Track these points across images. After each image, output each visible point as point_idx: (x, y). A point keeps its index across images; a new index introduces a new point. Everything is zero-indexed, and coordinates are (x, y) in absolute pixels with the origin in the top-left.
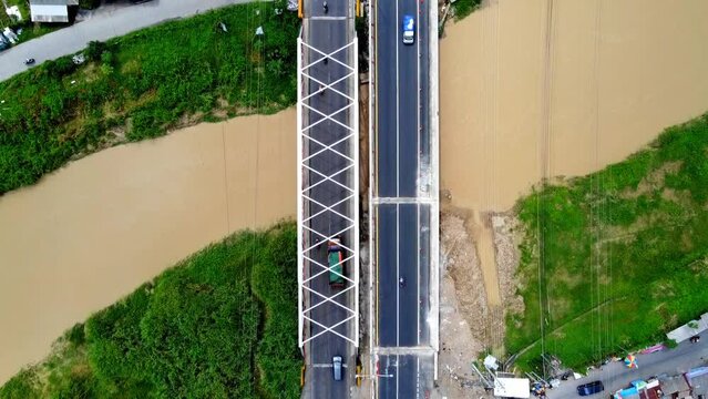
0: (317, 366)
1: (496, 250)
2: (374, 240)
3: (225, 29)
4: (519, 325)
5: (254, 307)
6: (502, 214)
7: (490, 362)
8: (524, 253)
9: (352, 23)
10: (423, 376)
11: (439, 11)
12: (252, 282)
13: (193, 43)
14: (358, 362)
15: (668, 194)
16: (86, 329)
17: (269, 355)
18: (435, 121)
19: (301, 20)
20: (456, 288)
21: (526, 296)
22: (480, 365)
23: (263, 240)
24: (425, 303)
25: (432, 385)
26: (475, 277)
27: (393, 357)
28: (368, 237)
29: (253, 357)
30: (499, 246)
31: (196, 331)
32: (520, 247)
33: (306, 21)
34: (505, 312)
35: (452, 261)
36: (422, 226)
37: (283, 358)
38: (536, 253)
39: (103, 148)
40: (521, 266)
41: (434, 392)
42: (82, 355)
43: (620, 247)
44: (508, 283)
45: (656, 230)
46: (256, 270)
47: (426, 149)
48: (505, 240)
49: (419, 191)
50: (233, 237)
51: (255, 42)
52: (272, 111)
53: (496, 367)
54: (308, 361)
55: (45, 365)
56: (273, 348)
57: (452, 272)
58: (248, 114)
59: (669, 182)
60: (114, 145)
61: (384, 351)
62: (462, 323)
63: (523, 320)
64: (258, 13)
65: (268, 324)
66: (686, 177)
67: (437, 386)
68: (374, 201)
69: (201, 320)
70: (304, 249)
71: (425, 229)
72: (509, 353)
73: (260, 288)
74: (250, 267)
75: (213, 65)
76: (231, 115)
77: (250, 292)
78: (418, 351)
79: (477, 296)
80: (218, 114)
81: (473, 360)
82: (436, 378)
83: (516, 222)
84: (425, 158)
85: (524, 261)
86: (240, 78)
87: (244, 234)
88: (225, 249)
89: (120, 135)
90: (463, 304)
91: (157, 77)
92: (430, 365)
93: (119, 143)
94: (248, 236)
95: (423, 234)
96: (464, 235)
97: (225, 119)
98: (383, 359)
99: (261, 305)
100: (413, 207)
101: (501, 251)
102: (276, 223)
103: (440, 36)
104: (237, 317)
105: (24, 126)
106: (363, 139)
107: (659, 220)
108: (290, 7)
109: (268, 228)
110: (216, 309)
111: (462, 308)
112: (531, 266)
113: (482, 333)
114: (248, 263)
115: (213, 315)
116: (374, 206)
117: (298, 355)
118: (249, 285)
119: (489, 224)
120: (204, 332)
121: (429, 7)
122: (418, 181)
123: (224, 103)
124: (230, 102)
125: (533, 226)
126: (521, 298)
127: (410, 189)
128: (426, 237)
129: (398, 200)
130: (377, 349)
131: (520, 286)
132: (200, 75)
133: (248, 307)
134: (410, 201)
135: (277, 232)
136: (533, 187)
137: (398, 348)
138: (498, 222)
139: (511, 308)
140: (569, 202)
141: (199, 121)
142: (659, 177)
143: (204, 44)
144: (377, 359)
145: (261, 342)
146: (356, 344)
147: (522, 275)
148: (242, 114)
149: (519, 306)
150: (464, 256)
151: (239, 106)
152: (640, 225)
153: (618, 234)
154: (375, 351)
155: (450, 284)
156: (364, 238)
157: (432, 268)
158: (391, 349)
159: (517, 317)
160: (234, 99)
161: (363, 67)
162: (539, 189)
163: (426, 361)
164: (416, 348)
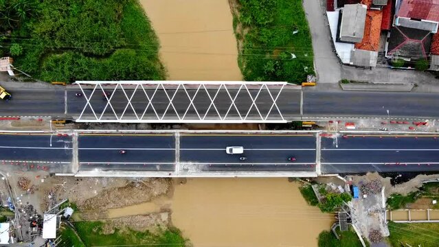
0: (66, 94)
1: (145, 215)
2: (151, 133)
3: (294, 32)
4: (95, 230)
5: (106, 50)
6: (170, 219)
7: (69, 211)
8: (143, 234)
9: (298, 119)
10: (57, 166)
11: (307, 178)
12: (123, 50)
13: (286, 11)
14: (68, 122)
17: (73, 61)
18: (231, 175)
19: (301, 84)
20: (119, 188)
21: (114, 235)
22: (67, 204)
23: (153, 57)
24: (108, 167)
25: (52, 171)
26: (127, 201)
27: (71, 145)
28: (154, 129)
29: (71, 49)
30: (148, 218)
31: (89, 10)
32: (148, 231)
33: (299, 87)
34: (104, 221)
35: (138, 185)
36: (161, 166)
37: (70, 69)
38: (143, 242)
40: (135, 232)
41: (46, 173)
44: (123, 223)
46: (132, 52)
47: (212, 169)
48: (152, 221)
49: (184, 163)
50: (155, 37)
51: (286, 53)
52: (240, 64)
53: (65, 215)
54: (69, 87)
56: (77, 63)
57: (131, 185)
58: (238, 48)
61: (75, 139)
62: (95, 192)
63: (97, 233)
64: (306, 55)
65: (93, 60)
67: (51, 175)
68: (177, 133)
69: (97, 14)
70: (144, 85)
71: (158, 168)
72: (76, 224)
73: (120, 55)
74: (135, 48)
75: (271, 25)
76: (238, 37)
77: (116, 48)
78: (75, 162)
79: (114, 202)
80: (239, 27)
81: (70, 200)
82: (57, 174)
83: (164, 228)
84: (206, 168)
85: (138, 234)
86: (262, 43)
87: (157, 44)
88: (147, 31)
90: (109, 193)
92: (65, 170)
94: (155, 47)
95: (154, 166)
96: (156, 193)
97: (235, 32)
98: (69, 138)
99: (107, 56)
100: (173, 160)
101: (145, 218)
102: (164, 66)
103: (290, 178)
104: (99, 39)
106: (218, 126)
108: (309, 77)
109: (161, 60)
110: (105, 24)
111: (105, 192)
112: (134, 239)
113: (89, 206)
114: (136, 47)
115: (99, 22)
116: (174, 133)
117: (72, 80)
118: (122, 47)
119: (164, 210)
120: (88, 15)
121: (308, 171)
122: (191, 163)
123: (246, 31)
124: (246, 36)
125: (161, 240)
126: (113, 232)
127: (185, 157)
128: (153, 169)
129: (177, 149)
130: (77, 134)
131: (121, 231)
132: (264, 15)
133: (106, 47)
134: (177, 158)
135: (158, 67)
136: (188, 240)
137: (77, 149)
138: (164, 217)
139: (106, 225)
141: (234, 14)
143: (284, 19)
144: (70, 134)
145: (81, 55)
146: (78, 121)
147: (128, 232)
148: (238, 44)
149: (108, 230)
150: (142, 194)
151: (244, 41)
154: (75, 133)
155: (122, 184)
156: (154, 126)
158: (77, 144)
159: (100, 229)
160: (249, 38)
162: (187, 244)
163: (69, 167)
164: (77, 161)
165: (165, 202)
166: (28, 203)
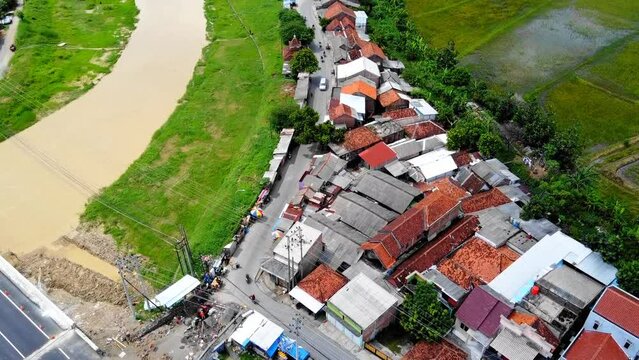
1: (87, 249)
8: (113, 233)
15: (185, 149)
20: (68, 290)
22: (143, 315)
30: (87, 245)
32: (106, 233)
35: (47, 280)
40: (118, 240)
43: (184, 183)
45: (197, 163)
57: (52, 286)
59: (179, 145)
62: (97, 305)
63: (155, 264)
66: (187, 138)
67: (103, 354)
78: (52, 343)
79: (94, 281)
83: (87, 224)
85: (118, 236)
90: (84, 293)
96: (46, 262)
101: (91, 246)
107: (195, 160)
112: (128, 235)
125: (105, 217)
131: (130, 250)
140: (120, 190)
142: (170, 147)
147: (124, 244)
149: (142, 260)
150: (57, 269)
152: (185, 169)
153: (174, 181)
155: (59, 293)
162: (91, 202)
163: (70, 344)
164: (49, 343)
166: (182, 348)
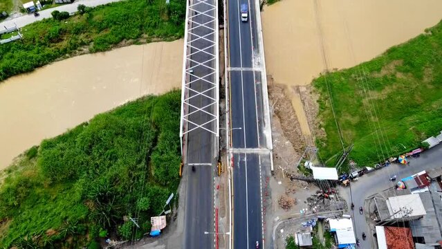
1: (304, 104)
2: (228, 88)
4: (325, 144)
6: (305, 86)
7: (309, 165)
8: (321, 104)
10: (264, 168)
14: (219, 161)
15: (399, 75)
16: (39, 149)
18: (260, 35)
20: (281, 123)
21: (326, 127)
22: (302, 167)
24: (262, 122)
25: (270, 174)
26: (292, 117)
27: (242, 155)
30: (305, 101)
32: (318, 101)
34: (314, 138)
35: (277, 108)
36: (257, 81)
38: (328, 105)
39: (75, 56)
40: (320, 111)
41: (272, 179)
42: (33, 164)
43: (379, 101)
44: (314, 121)
45: (398, 92)
47: (256, 46)
48: (308, 98)
49: (253, 65)
50: (143, 98)
54: (185, 160)
55: (5, 171)
56: (162, 150)
57: (277, 114)
58: (158, 41)
59: (398, 69)
60: (81, 54)
61: (236, 151)
62: (287, 142)
63: (327, 142)
65: (160, 137)
66: (408, 67)
67: (273, 175)
68: (228, 69)
71: (259, 83)
76: (149, 41)
78: (258, 151)
79: (295, 127)
80: (142, 41)
81: (297, 164)
82: (272, 169)
83: (313, 88)
84: (256, 50)
85: (322, 108)
87: (149, 96)
89: (86, 49)
90: (286, 131)
91: (111, 22)
92: (268, 160)
93: (84, 54)
95: (257, 86)
96: (282, 96)
97: (145, 43)
98: (235, 156)
100: (252, 72)
101: (307, 104)
105: (34, 41)
107: (398, 88)
111: (286, 134)
112: (327, 112)
116: (228, 72)
119: (298, 91)
122: (253, 60)
123: (146, 36)
124: (149, 35)
125: (324, 90)
126: (323, 129)
127: (248, 63)
129: (242, 69)
130: (232, 149)
131: (321, 123)
134: (249, 69)
137: (245, 149)
139: (318, 135)
140: (343, 79)
141: (131, 44)
142: (392, 66)
144: (232, 156)
146: (218, 135)
147: (321, 116)
148: (155, 41)
149: (323, 134)
150: (284, 106)
151: (154, 37)
152: (388, 90)
153: (375, 95)
154: (230, 150)
155: (277, 121)
157: (264, 103)
158: (241, 149)
159: (322, 140)
160: (151, 34)
161: (221, 21)
162: (324, 74)
163: (265, 157)
164: (258, 149)
165: (290, 90)
166: (305, 202)
